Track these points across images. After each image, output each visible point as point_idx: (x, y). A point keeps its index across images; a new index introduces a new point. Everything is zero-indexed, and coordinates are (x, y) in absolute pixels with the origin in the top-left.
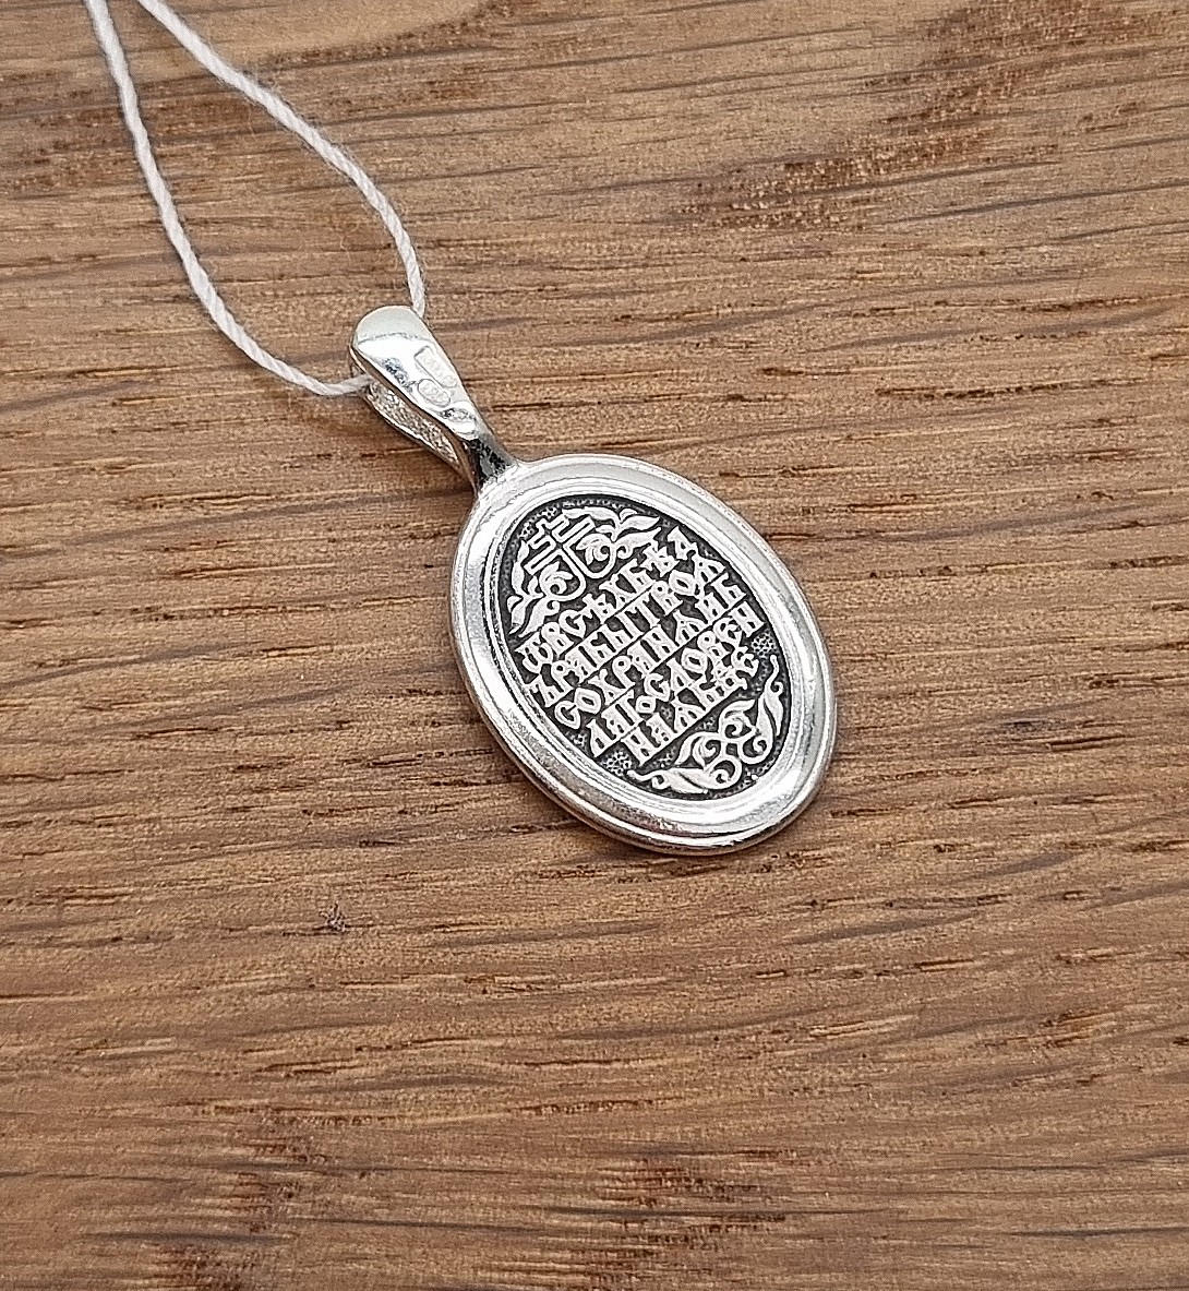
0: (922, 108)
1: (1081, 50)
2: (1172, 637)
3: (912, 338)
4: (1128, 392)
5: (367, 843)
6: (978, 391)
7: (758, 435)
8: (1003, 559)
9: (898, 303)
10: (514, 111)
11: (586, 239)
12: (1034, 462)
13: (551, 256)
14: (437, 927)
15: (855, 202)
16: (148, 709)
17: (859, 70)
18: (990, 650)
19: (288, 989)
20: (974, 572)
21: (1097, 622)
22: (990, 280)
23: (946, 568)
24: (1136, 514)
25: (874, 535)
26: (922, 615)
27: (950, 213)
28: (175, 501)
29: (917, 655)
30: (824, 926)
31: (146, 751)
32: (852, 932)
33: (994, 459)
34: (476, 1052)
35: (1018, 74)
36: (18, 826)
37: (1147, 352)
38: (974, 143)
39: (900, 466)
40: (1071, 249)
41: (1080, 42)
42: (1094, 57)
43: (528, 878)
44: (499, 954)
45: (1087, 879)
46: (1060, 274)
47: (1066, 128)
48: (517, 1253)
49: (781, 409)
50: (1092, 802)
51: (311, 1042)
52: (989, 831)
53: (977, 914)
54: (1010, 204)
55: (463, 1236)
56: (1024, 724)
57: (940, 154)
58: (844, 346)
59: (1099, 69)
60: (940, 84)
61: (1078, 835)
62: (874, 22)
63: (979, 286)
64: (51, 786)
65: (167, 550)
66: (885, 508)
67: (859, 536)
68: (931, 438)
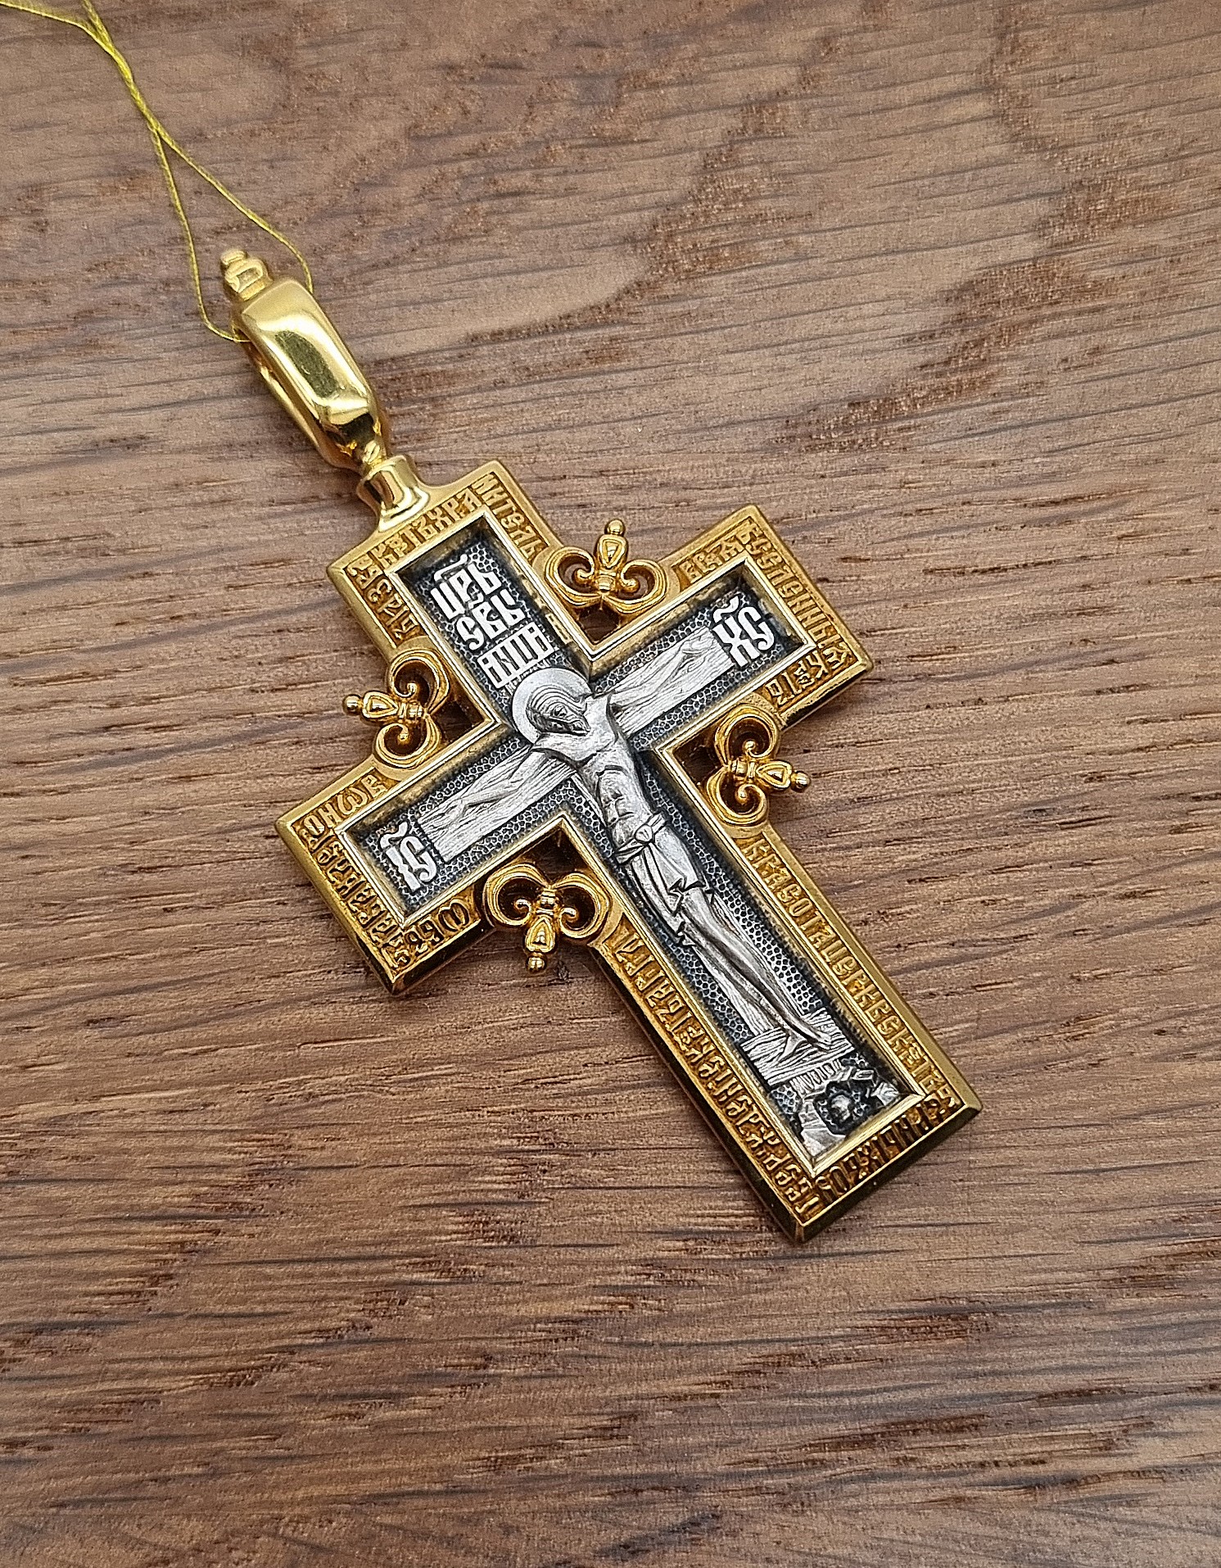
0: (945, 357)
1: (1058, 309)
2: (1142, 743)
3: (947, 530)
4: (1102, 564)
6: (996, 569)
8: (1020, 691)
9: (935, 505)
10: (649, 371)
11: (707, 466)
12: (1040, 617)
13: (683, 480)
15: (900, 430)
17: (897, 330)
18: (1014, 759)
19: (532, 1025)
20: (1000, 702)
21: (1088, 734)
22: (1000, 485)
23: (981, 699)
24: (1114, 654)
25: (928, 677)
26: (967, 735)
27: (968, 436)
29: (963, 764)
30: (907, 962)
32: (927, 965)
33: (1009, 618)
35: (1013, 328)
37: (1115, 535)
38: (983, 382)
39: (943, 626)
40: (1057, 459)
41: (1057, 302)
42: (1067, 313)
45: (1091, 921)
46: (1051, 477)
47: (1049, 368)
48: (706, 1204)
50: (1090, 864)
52: (1019, 888)
53: (1013, 949)
54: (1012, 427)
55: (668, 1193)
56: (1040, 811)
57: (960, 392)
58: (898, 539)
59: (1071, 322)
60: (956, 339)
61: (1083, 889)
62: (907, 293)
63: (994, 489)
66: (935, 657)
67: (917, 678)
68: (964, 604)
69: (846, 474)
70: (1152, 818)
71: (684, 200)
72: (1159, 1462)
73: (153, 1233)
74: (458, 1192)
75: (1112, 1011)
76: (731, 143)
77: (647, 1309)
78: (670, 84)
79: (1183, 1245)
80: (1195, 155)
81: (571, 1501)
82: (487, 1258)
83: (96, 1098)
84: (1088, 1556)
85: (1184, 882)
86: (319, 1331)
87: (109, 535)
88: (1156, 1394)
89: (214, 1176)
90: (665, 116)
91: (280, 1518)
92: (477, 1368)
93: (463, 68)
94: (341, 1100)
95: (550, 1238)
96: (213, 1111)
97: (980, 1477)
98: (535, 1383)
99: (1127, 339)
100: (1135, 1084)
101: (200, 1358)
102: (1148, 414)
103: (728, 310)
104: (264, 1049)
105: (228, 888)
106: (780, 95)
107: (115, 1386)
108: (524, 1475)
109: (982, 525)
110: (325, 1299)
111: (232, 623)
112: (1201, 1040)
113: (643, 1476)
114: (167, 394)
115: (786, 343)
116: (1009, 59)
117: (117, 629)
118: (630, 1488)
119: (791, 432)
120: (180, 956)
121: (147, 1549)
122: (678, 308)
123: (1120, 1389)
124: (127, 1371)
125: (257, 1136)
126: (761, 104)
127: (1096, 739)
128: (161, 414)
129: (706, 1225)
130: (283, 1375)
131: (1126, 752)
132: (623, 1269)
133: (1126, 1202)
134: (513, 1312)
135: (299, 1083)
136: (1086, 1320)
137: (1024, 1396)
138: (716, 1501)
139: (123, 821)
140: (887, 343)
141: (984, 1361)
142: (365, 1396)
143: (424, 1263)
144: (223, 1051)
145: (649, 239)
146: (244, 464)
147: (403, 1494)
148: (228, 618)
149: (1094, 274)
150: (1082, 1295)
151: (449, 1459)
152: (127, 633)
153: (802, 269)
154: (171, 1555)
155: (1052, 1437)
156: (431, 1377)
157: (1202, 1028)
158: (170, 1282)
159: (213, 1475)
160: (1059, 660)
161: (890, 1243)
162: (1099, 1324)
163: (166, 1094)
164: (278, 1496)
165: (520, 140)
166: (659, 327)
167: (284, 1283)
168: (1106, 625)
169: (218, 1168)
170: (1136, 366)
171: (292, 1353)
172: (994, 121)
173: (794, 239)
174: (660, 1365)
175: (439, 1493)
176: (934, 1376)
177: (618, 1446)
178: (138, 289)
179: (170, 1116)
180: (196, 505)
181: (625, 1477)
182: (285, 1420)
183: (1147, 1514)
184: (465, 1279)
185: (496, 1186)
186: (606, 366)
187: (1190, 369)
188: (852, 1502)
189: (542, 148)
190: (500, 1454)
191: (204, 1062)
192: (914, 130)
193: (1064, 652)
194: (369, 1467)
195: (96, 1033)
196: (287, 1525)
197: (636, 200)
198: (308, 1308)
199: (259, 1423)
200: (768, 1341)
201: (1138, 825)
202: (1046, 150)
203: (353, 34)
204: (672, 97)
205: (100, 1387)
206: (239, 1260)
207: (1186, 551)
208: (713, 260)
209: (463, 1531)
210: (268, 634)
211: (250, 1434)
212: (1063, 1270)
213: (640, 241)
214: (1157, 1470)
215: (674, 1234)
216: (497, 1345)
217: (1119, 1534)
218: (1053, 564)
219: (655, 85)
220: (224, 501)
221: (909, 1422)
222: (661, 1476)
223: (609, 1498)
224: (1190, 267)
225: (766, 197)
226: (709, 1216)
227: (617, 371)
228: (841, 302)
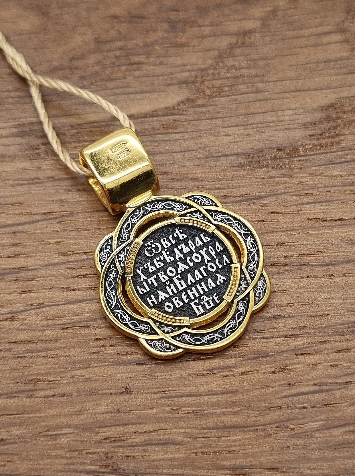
0: (320, 132)
3: (319, 202)
5: (139, 364)
6: (341, 219)
7: (269, 232)
8: (350, 272)
9: (314, 192)
10: (189, 133)
11: (212, 172)
13: (201, 177)
14: (162, 392)
15: (299, 161)
16: (67, 320)
17: (300, 121)
19: (111, 412)
20: (341, 276)
22: (344, 184)
23: (332, 275)
25: (308, 264)
26: (324, 290)
27: (330, 164)
28: (77, 253)
29: (323, 302)
31: (65, 333)
33: (346, 240)
34: (175, 434)
36: (22, 358)
39: (316, 242)
43: (193, 376)
44: (183, 401)
49: (276, 224)
51: (119, 430)
52: (349, 360)
53: (345, 388)
57: (326, 146)
58: (297, 205)
60: (326, 125)
62: (304, 107)
63: (340, 186)
64: (33, 345)
65: (74, 268)
66: (311, 256)
67: (303, 264)
68: (326, 233)
69: (274, 177)
76: (231, 48)
103: (226, 111)
106: (253, 31)
109: (335, 201)
115: (250, 124)
116: (351, 21)
119: (250, 160)
126: (245, 34)
140: (295, 126)
153: (259, 96)
166: (195, 117)
173: (256, 84)
192: (310, 46)
208: (220, 91)
225: (245, 68)
227: (175, 133)
228: (275, 109)
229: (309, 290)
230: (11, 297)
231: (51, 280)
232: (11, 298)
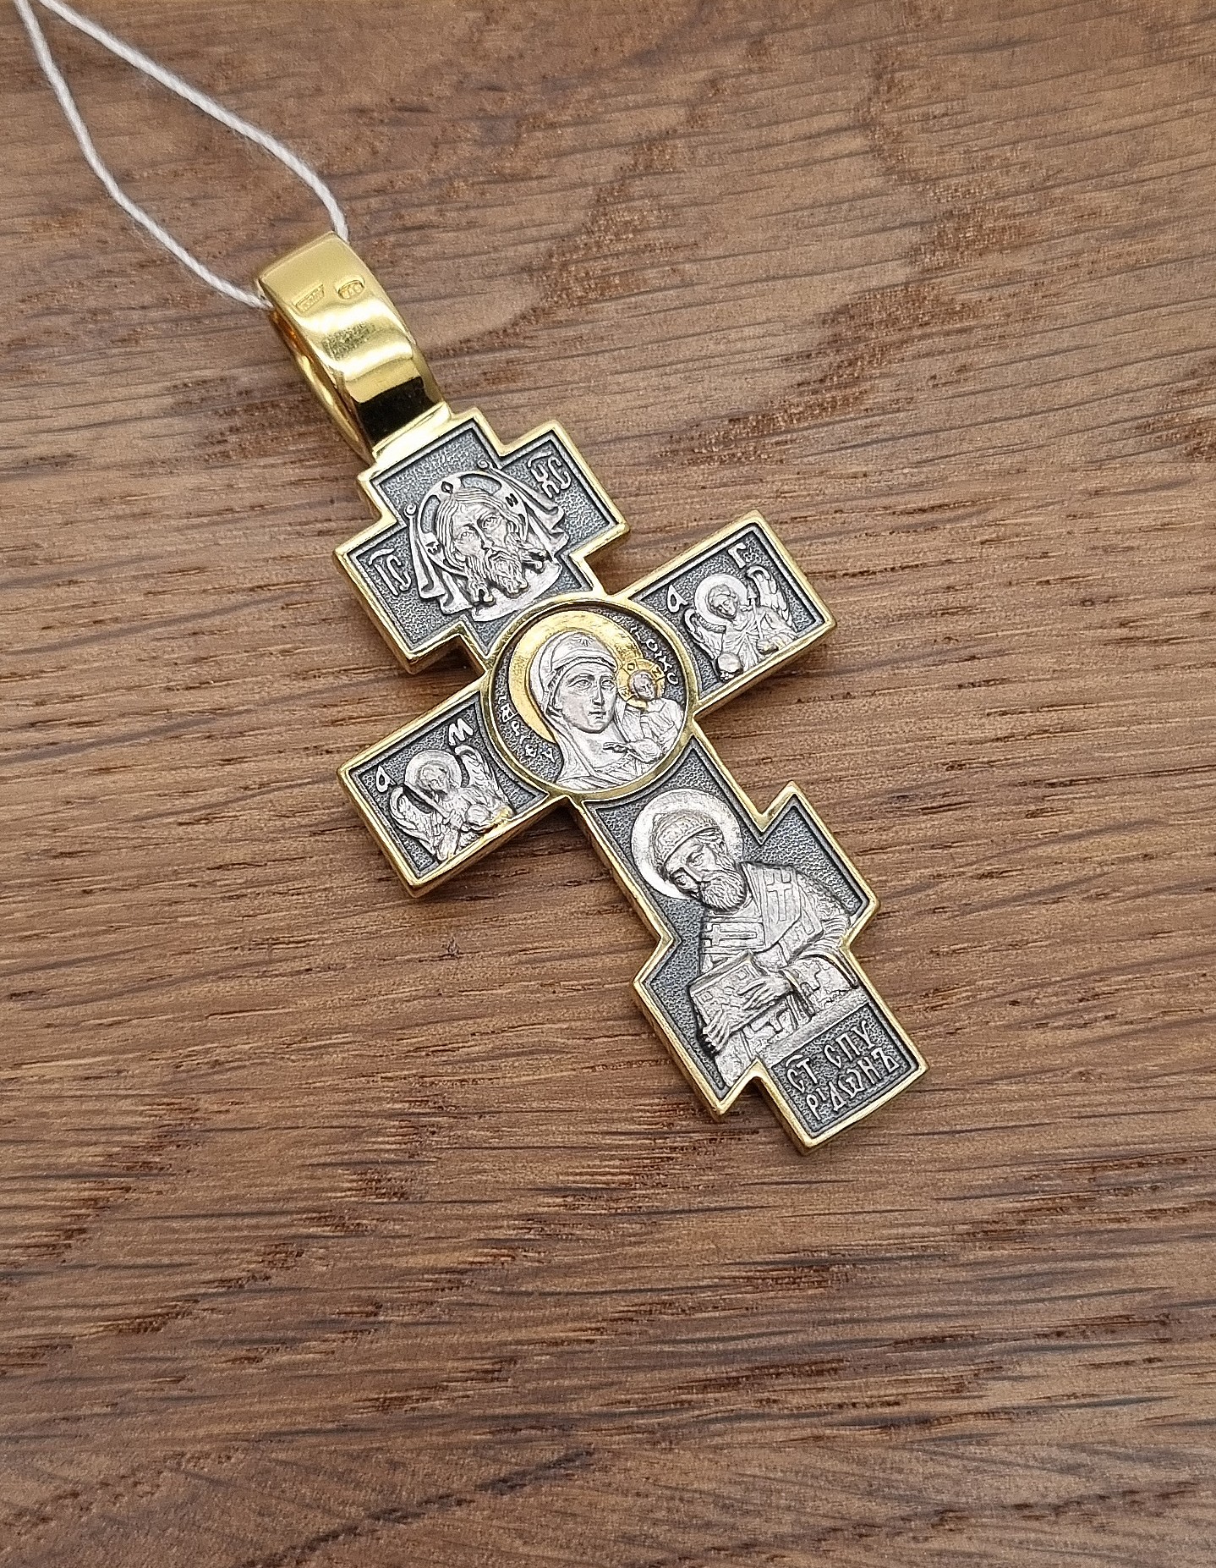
69: (725, 485)
70: (1009, 803)
71: (578, 232)
72: (1008, 1404)
73: (69, 1190)
74: (353, 1152)
75: (969, 983)
76: (623, 178)
77: (528, 1260)
78: (567, 124)
79: (1033, 1201)
80: (1059, 185)
81: (453, 1439)
82: (378, 1213)
83: (17, 1066)
84: (939, 1492)
85: (1038, 862)
86: (222, 1281)
87: (37, 546)
88: (1006, 1340)
89: (126, 1138)
90: (561, 154)
91: (183, 1455)
92: (368, 1315)
93: (373, 111)
94: (245, 1067)
95: (438, 1194)
96: (126, 1077)
97: (839, 1417)
98: (420, 1329)
99: (991, 358)
100: (990, 1051)
101: (109, 1306)
102: (1011, 427)
103: (617, 334)
104: (172, 1020)
105: (143, 871)
106: (669, 134)
107: (31, 1331)
108: (410, 1414)
109: (854, 531)
110: (227, 1251)
111: (150, 626)
112: (1054, 1009)
113: (520, 1416)
114: (94, 415)
115: (671, 364)
116: (884, 98)
117: (44, 633)
118: (508, 1425)
119: (675, 446)
120: (98, 933)
121: (57, 1483)
122: (571, 333)
123: (972, 1336)
124: (42, 1318)
125: (165, 1100)
126: (652, 142)
127: (958, 730)
128: (87, 434)
129: (584, 1182)
130: (188, 1322)
131: (986, 742)
132: (505, 1223)
133: (979, 1162)
134: (403, 1263)
135: (207, 1051)
136: (941, 1271)
137: (880, 1342)
138: (589, 1439)
139: (47, 810)
140: (767, 363)
141: (843, 1310)
142: (262, 1341)
143: (320, 1218)
144: (135, 1022)
145: (544, 269)
146: (165, 479)
147: (297, 1433)
148: (146, 622)
149: (963, 297)
150: (937, 1248)
151: (341, 1400)
152: (53, 636)
153: (688, 295)
154: (79, 1488)
155: (906, 1381)
156: (323, 1323)
157: (1054, 999)
158: (83, 1236)
159: (120, 1414)
160: (923, 656)
161: (758, 1200)
162: (953, 1275)
163: (82, 1062)
164: (182, 1434)
165: (425, 178)
166: (553, 350)
167: (191, 1236)
168: (968, 624)
169: (131, 1130)
170: (1000, 382)
171: (196, 1301)
172: (870, 156)
173: (680, 267)
174: (540, 1314)
175: (331, 1431)
176: (797, 1323)
177: (498, 1388)
178: (68, 318)
179: (87, 1082)
180: (118, 518)
181: (506, 1417)
182: (188, 1364)
183: (996, 1452)
184: (358, 1232)
185: (388, 1147)
186: (502, 387)
187: (1052, 385)
188: (718, 1440)
189: (446, 185)
190: (389, 1396)
191: (116, 1032)
192: (794, 165)
193: (928, 650)
194: (264, 1407)
195: (18, 1006)
196: (189, 1461)
197: (533, 232)
198: (211, 1259)
199: (164, 1366)
200: (640, 1291)
201: (996, 810)
202: (918, 182)
203: (271, 81)
204: (568, 137)
205: (17, 1332)
206: (148, 1215)
207: (1045, 555)
208: (604, 288)
209: (353, 1466)
210: (183, 636)
211: (156, 1376)
212: (920, 1224)
213: (538, 270)
214: (1006, 1411)
215: (553, 1191)
216: (388, 1294)
217: (969, 1471)
218: (920, 568)
219: (552, 126)
220: (145, 514)
221: (772, 1367)
222: (538, 1416)
223: (489, 1437)
224: (1053, 289)
225: (654, 228)
226: (587, 1174)
227: (512, 392)
228: (724, 325)
229: (802, 728)
230: (202, 774)
231: (279, 733)
232: (201, 776)
